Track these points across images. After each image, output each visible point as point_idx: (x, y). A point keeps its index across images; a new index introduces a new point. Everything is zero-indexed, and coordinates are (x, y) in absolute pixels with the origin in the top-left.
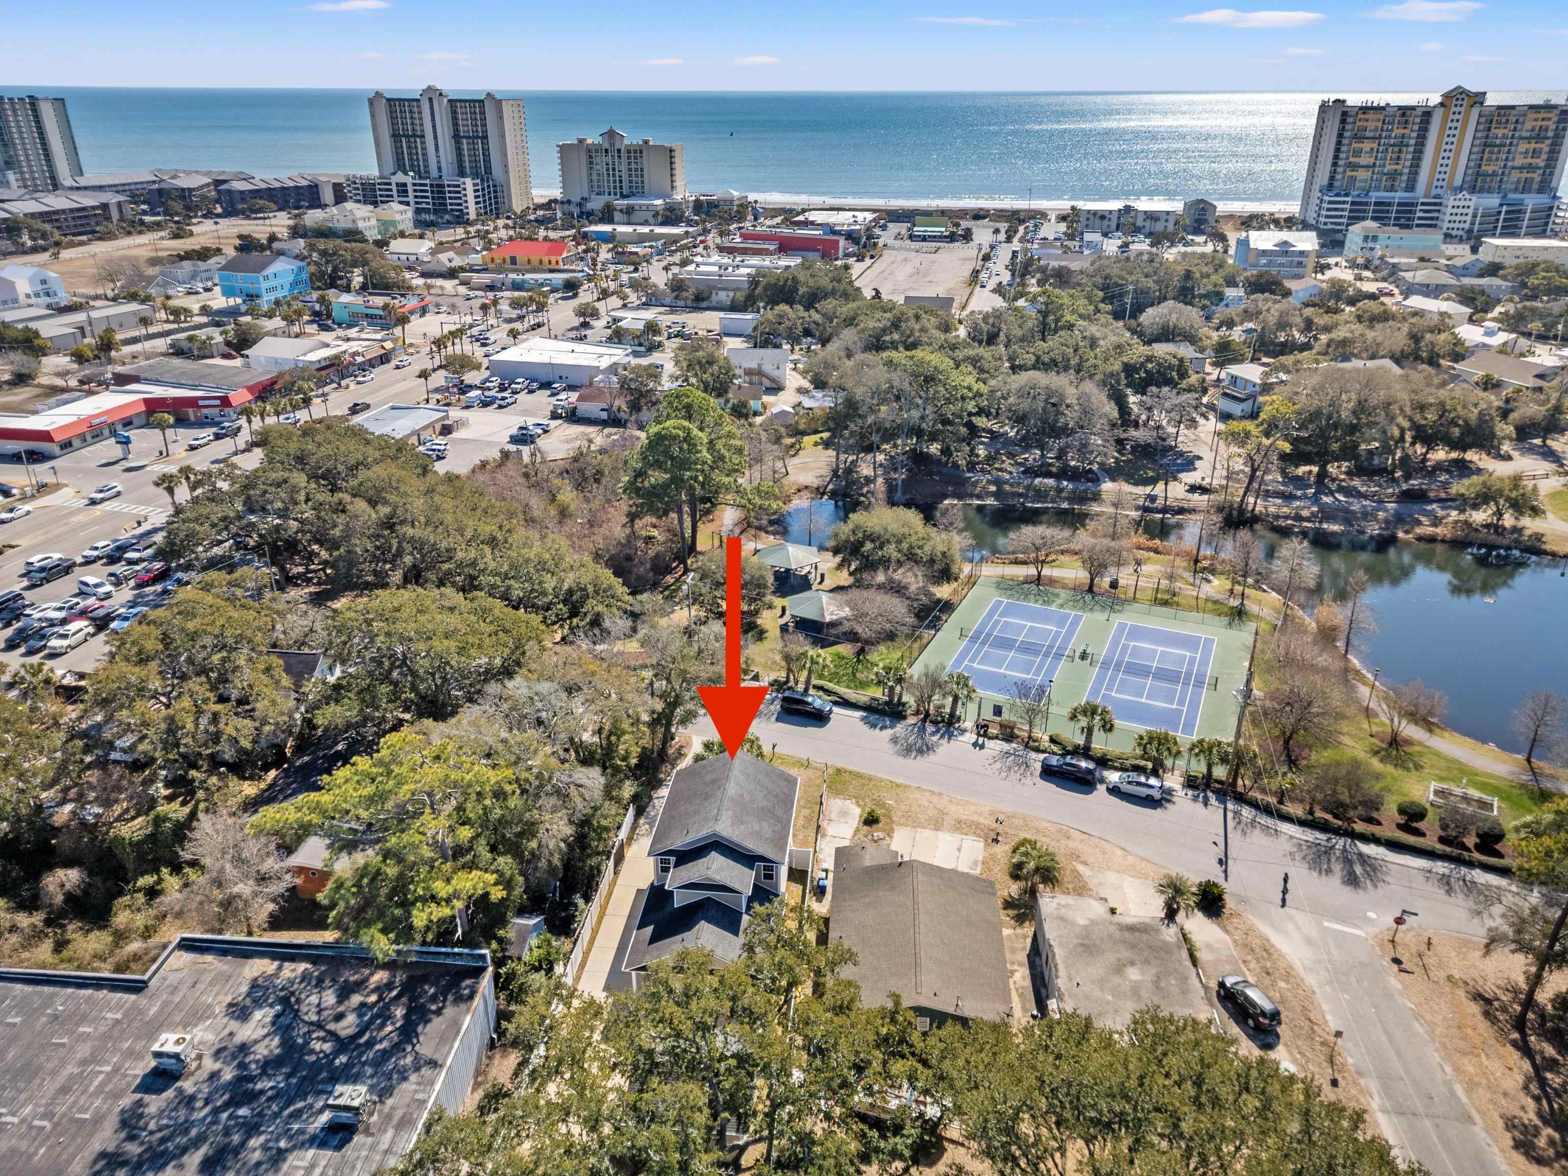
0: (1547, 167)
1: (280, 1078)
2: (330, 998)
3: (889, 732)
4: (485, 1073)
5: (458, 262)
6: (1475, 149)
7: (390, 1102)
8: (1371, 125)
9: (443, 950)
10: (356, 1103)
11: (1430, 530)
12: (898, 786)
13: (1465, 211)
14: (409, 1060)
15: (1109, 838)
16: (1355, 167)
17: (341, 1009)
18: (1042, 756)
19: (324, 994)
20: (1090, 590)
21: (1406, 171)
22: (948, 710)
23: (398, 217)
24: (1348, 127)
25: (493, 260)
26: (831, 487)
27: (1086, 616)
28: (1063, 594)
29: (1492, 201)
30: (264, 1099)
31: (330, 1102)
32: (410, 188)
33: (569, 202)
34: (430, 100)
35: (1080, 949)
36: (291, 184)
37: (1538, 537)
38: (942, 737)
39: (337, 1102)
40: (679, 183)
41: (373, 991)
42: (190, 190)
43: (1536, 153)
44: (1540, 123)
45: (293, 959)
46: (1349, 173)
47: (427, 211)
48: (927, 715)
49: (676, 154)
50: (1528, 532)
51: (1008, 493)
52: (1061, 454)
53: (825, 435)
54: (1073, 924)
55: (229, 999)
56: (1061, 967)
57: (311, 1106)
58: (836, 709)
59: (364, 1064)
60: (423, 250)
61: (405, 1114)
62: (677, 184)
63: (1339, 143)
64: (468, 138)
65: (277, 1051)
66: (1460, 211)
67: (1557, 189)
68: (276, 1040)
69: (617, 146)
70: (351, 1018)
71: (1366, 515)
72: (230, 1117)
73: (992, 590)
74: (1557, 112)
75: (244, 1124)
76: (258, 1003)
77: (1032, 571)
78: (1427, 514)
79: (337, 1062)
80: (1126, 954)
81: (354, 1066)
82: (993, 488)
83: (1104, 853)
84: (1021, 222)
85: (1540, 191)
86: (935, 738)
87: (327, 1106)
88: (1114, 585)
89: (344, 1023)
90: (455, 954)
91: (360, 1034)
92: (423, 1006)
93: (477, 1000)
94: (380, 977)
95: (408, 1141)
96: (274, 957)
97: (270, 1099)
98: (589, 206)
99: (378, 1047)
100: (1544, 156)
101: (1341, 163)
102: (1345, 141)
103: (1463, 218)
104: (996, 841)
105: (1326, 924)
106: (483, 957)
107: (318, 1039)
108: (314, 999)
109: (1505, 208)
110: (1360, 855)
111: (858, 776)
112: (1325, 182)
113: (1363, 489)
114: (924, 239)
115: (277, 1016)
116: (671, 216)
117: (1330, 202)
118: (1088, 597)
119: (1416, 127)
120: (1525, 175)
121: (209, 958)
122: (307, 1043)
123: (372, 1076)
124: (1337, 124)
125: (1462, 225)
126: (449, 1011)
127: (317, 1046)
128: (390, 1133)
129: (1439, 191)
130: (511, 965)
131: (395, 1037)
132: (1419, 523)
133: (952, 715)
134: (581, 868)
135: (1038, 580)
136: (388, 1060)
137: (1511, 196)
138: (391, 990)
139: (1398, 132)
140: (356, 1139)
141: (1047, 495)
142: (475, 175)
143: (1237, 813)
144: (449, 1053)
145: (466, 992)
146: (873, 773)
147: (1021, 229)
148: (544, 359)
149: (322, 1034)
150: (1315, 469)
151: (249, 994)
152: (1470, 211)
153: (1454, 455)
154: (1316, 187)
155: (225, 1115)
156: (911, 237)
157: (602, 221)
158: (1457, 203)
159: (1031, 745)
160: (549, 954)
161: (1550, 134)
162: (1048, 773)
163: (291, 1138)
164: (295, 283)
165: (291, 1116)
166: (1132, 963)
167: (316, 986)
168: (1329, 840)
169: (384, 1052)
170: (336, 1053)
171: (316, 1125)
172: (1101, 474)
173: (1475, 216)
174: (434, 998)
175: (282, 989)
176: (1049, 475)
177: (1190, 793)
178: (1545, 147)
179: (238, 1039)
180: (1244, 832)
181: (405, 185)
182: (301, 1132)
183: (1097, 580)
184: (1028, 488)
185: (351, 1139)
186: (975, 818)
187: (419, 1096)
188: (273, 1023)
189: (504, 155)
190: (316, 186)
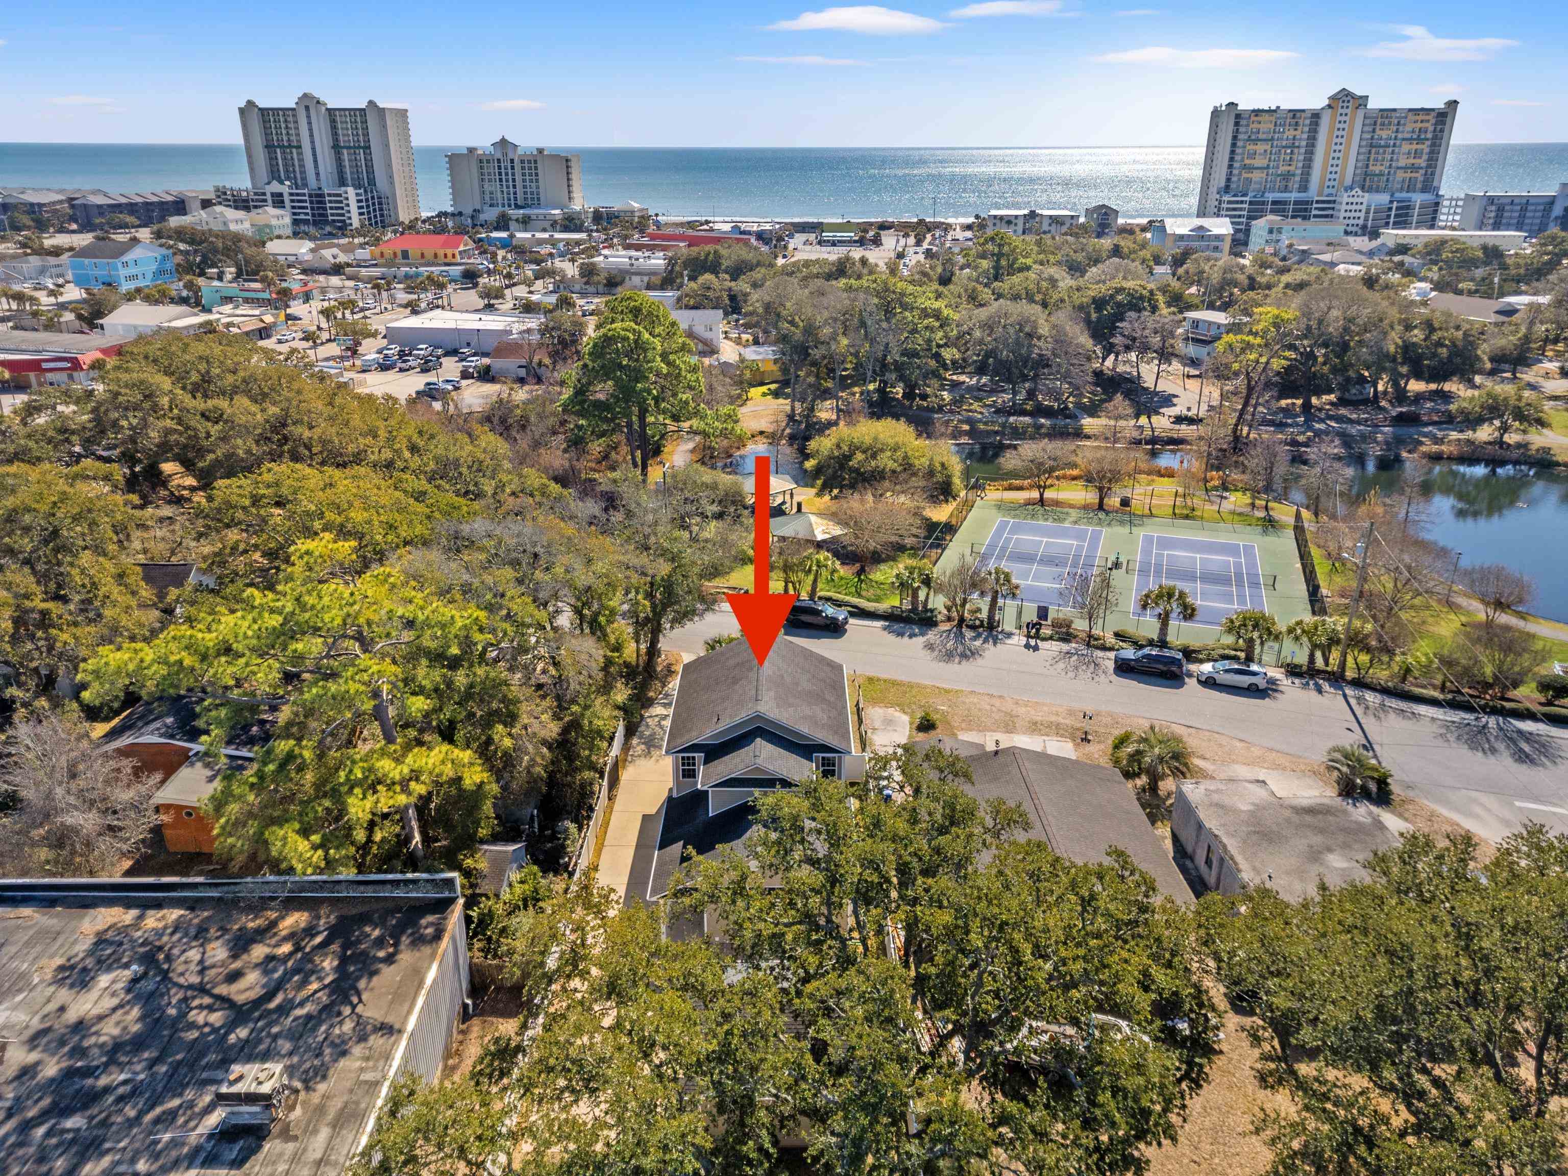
0: (1429, 166)
1: (138, 1068)
2: (218, 952)
3: (920, 640)
4: (458, 1053)
5: (342, 258)
6: (1363, 150)
7: (322, 1087)
8: (1264, 127)
9: (390, 877)
10: (266, 1088)
11: (1435, 448)
12: (947, 691)
13: (1358, 207)
14: (348, 1026)
15: (1221, 730)
16: (1250, 168)
17: (237, 965)
18: (1112, 655)
19: (209, 947)
20: (1101, 507)
21: (1299, 172)
22: (984, 615)
23: (274, 222)
24: (1242, 129)
25: (382, 255)
26: (788, 431)
27: (1105, 531)
28: (1074, 513)
29: (1384, 198)
30: (111, 1099)
31: (224, 1089)
32: (287, 198)
33: (460, 214)
34: (307, 108)
35: (1255, 838)
36: (155, 199)
37: (1547, 450)
38: (985, 641)
39: (234, 1089)
40: (577, 194)
41: (285, 939)
42: (40, 205)
43: (1417, 154)
44: (1419, 125)
45: (158, 905)
46: (1245, 175)
47: (306, 222)
48: (962, 620)
49: (573, 164)
50: (1534, 447)
51: (982, 432)
52: (1031, 394)
53: (773, 386)
54: (1236, 811)
55: (59, 961)
56: (1239, 858)
57: (191, 1105)
58: (852, 621)
59: (275, 1037)
60: (304, 250)
61: (346, 1104)
62: (574, 195)
63: (1234, 145)
64: (349, 148)
65: (136, 1028)
66: (1354, 207)
67: (1438, 188)
68: (136, 1012)
69: (510, 156)
70: (252, 977)
71: (1364, 437)
72: (49, 1134)
73: (994, 511)
74: (1433, 114)
75: (73, 1141)
76: (104, 965)
77: (1035, 494)
78: (1425, 435)
79: (232, 1038)
80: (1317, 840)
81: (260, 1041)
82: (966, 427)
83: (1221, 745)
84: (929, 230)
85: (1424, 190)
86: (978, 643)
87: (221, 1098)
88: (1125, 502)
89: (242, 984)
90: (407, 882)
91: (269, 996)
92: (364, 953)
93: (445, 942)
94: (296, 920)
95: (356, 1140)
96: (128, 904)
97: (121, 1099)
98: (482, 217)
99: (299, 1012)
100: (1425, 157)
101: (1236, 165)
102: (1240, 144)
103: (1357, 214)
104: (1085, 740)
105: (1517, 804)
106: (450, 882)
107: (201, 1007)
108: (194, 955)
109: (1395, 205)
110: (1520, 732)
111: (894, 683)
112: (1223, 184)
113: (1354, 416)
114: (834, 244)
115: (135, 981)
116: (571, 223)
117: (1229, 202)
118: (1102, 515)
119: (1306, 129)
120: (1408, 175)
121: (26, 911)
122: (183, 1015)
123: (291, 1054)
124: (1231, 127)
125: (1356, 222)
126: (406, 957)
127: (200, 1017)
128: (324, 1133)
129: (1330, 191)
130: (485, 904)
131: (323, 997)
132: (1422, 443)
133: (991, 617)
134: (569, 785)
135: (1042, 501)
136: (314, 1029)
137: (1397, 195)
138: (313, 936)
139: (1290, 133)
140: (267, 1146)
141: (1025, 433)
142: (357, 186)
143: (1359, 699)
144: (409, 1012)
145: (430, 931)
146: (914, 680)
147: (929, 237)
148: (451, 325)
149: (207, 1000)
150: (1299, 402)
151: (90, 953)
152: (1364, 208)
153: (1433, 386)
154: (1213, 190)
155: (40, 1131)
156: (820, 243)
157: (497, 229)
158: (1351, 200)
159: (1092, 641)
160: (536, 891)
161: (1429, 136)
162: (1124, 668)
163: (156, 1156)
164: (160, 273)
165: (157, 1121)
166: (1330, 850)
167: (196, 938)
168: (1477, 719)
169: (309, 1017)
170: (231, 1026)
171: (199, 1131)
172: (1077, 412)
173: (1368, 212)
174: (380, 943)
175: (143, 945)
176: (1024, 413)
177: (1297, 681)
178: (1425, 147)
179: (71, 1016)
180: (1378, 718)
181: (281, 195)
182: (174, 1143)
183: (1106, 500)
184: (1003, 425)
185: (260, 1147)
186: (1053, 719)
187: (368, 1076)
188: (128, 991)
189: (389, 166)
190: (183, 202)
